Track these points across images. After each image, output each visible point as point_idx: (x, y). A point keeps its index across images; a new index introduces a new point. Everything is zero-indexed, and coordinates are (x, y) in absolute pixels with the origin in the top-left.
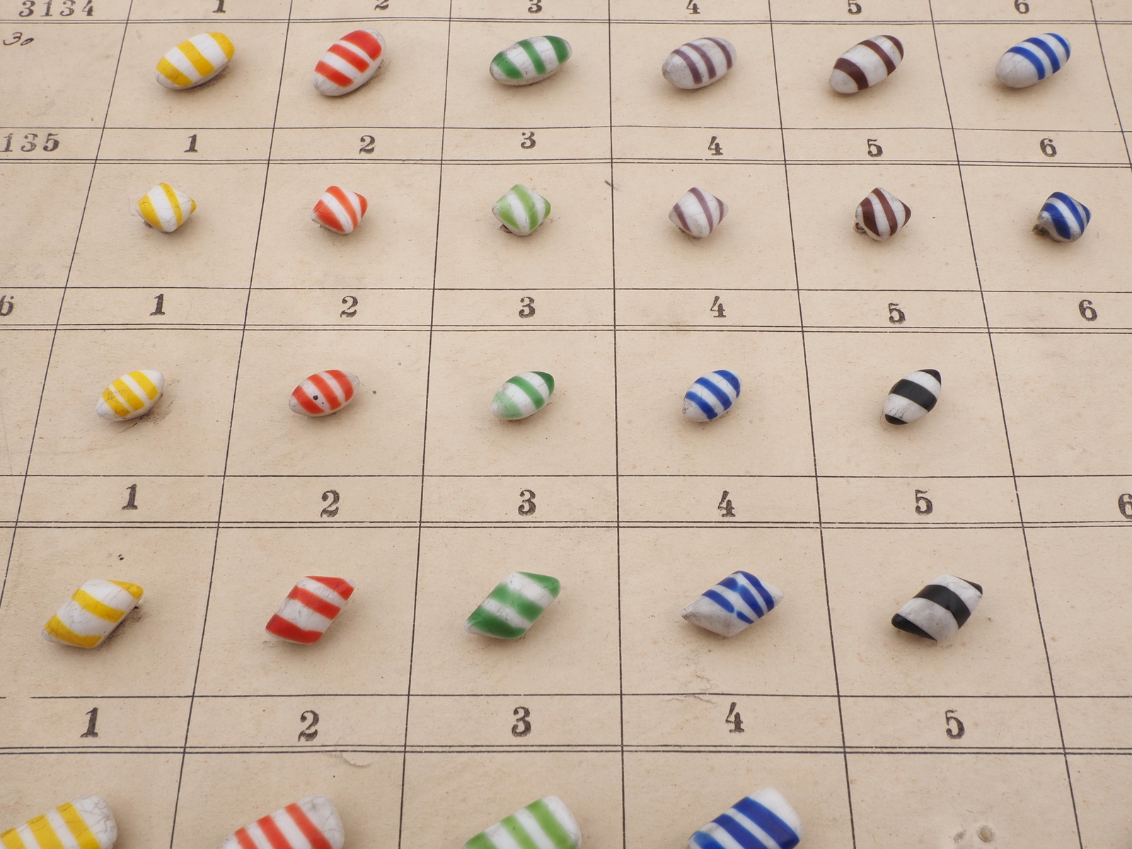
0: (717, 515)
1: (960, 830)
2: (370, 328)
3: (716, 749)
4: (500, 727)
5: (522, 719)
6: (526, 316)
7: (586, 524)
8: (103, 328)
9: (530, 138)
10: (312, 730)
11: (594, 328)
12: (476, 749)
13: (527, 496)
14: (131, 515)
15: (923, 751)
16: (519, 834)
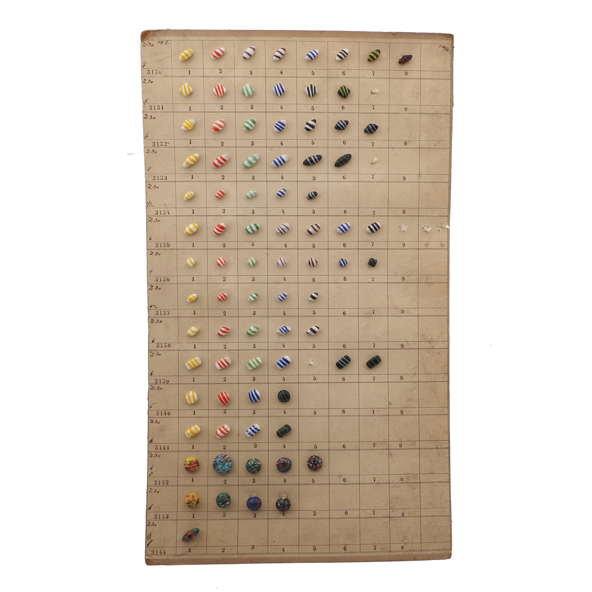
0: (283, 315)
1: (313, 360)
2: (228, 283)
3: (281, 350)
4: (251, 347)
5: (254, 346)
6: (253, 281)
7: (263, 316)
8: (185, 284)
9: (253, 244)
10: (225, 347)
11: (264, 283)
12: (248, 350)
13: (254, 312)
14: (195, 315)
15: (309, 350)
16: (254, 362)
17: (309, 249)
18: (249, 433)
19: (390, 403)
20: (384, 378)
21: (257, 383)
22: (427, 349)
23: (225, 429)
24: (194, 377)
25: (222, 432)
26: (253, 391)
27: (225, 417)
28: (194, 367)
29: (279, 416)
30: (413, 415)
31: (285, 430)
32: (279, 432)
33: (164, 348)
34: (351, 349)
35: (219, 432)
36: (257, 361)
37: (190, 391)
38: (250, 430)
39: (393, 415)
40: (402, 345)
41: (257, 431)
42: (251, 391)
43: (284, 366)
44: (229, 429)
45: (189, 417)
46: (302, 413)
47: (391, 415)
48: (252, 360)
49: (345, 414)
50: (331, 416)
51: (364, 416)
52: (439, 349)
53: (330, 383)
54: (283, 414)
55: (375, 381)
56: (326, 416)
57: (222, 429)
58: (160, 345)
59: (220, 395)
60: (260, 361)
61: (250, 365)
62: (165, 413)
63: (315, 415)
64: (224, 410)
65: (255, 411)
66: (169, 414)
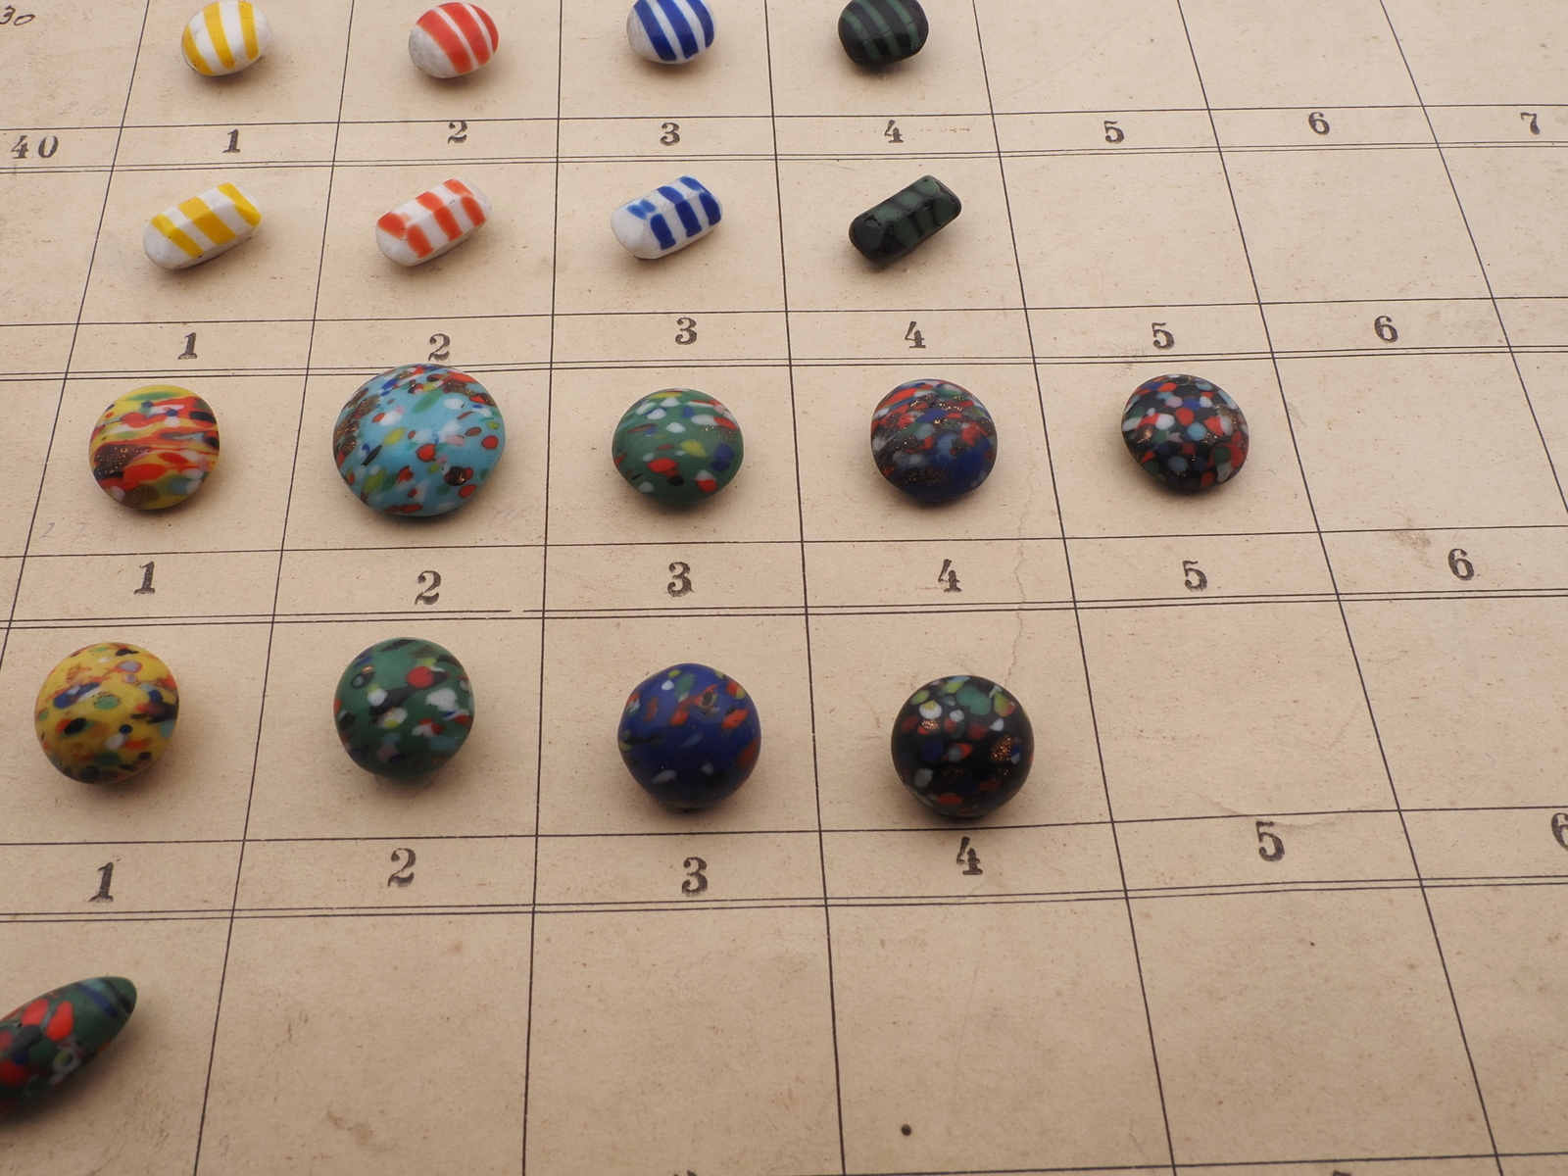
46: (1018, 133)
49: (1331, 138)
50: (1235, 149)
54: (880, 144)
56: (1202, 149)
62: (19, 148)
63: (1114, 145)
64: (454, 123)
65: (676, 126)
66: (47, 152)
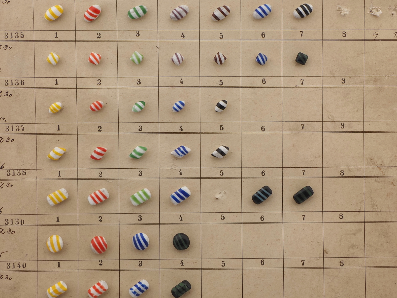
0: (179, 131)
1: (220, 192)
2: (104, 88)
3: (177, 178)
4: (136, 175)
5: (140, 173)
6: (139, 84)
7: (152, 133)
8: (46, 88)
9: (138, 33)
10: (101, 175)
11: (153, 87)
12: (132, 179)
13: (140, 127)
14: (59, 132)
15: (215, 178)
16: (140, 195)
17: (215, 40)
18: (135, 293)
19: (325, 251)
20: (317, 217)
21: (144, 224)
22: (376, 177)
23: (101, 287)
24: (59, 216)
25: (97, 290)
26: (139, 235)
27: (102, 270)
28: (58, 202)
29: (175, 269)
30: (357, 268)
31: (182, 288)
32: (175, 290)
33: (17, 177)
34: (272, 178)
35: (93, 291)
36: (145, 193)
37: (52, 235)
38: (135, 288)
39: (330, 268)
40: (342, 172)
41: (145, 290)
42: (137, 235)
43: (181, 201)
44: (106, 287)
45: (52, 271)
46: (205, 264)
47: (327, 268)
48: (138, 193)
49: (264, 266)
50: (245, 269)
51: (291, 268)
52: (392, 177)
53: (244, 223)
54: (180, 266)
55: (305, 221)
56: (239, 269)
57: (97, 287)
58: (12, 172)
59: (94, 240)
60: (149, 193)
61: (135, 199)
62: (19, 266)
63: (223, 267)
64: (100, 261)
65: (141, 262)
66: (24, 267)
